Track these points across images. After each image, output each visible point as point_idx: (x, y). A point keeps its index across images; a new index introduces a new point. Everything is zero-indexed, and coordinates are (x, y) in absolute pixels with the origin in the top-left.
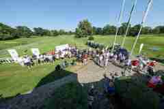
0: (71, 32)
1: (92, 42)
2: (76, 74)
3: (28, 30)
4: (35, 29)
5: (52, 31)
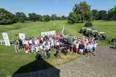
0: (63, 17)
1: (89, 29)
2: (59, 71)
3: (24, 16)
4: (30, 15)
5: (45, 16)
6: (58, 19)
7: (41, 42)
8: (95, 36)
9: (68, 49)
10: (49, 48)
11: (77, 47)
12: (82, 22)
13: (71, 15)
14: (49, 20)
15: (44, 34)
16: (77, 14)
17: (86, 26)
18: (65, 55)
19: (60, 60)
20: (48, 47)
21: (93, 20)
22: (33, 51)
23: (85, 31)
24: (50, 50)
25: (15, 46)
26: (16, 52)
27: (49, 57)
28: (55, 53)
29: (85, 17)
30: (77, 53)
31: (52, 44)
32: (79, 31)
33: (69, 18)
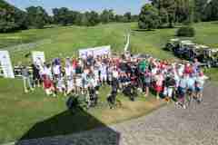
0: (128, 15)
1: (186, 42)
2: (118, 135)
3: (43, 14)
4: (55, 11)
5: (87, 14)
6: (117, 19)
7: (79, 71)
8: (200, 59)
9: (137, 86)
10: (95, 85)
11: (159, 83)
12: (170, 27)
13: (145, 11)
14: (97, 22)
15: (84, 53)
16: (159, 8)
17: (179, 35)
18: (132, 100)
19: (120, 111)
20: (94, 83)
21: (196, 21)
22: (61, 90)
23: (178, 46)
24: (97, 88)
25: (25, 78)
26: (26, 91)
27: (96, 103)
28: (109, 95)
29: (178, 14)
30: (158, 97)
31: (104, 76)
32: (164, 46)
33: (141, 18)
